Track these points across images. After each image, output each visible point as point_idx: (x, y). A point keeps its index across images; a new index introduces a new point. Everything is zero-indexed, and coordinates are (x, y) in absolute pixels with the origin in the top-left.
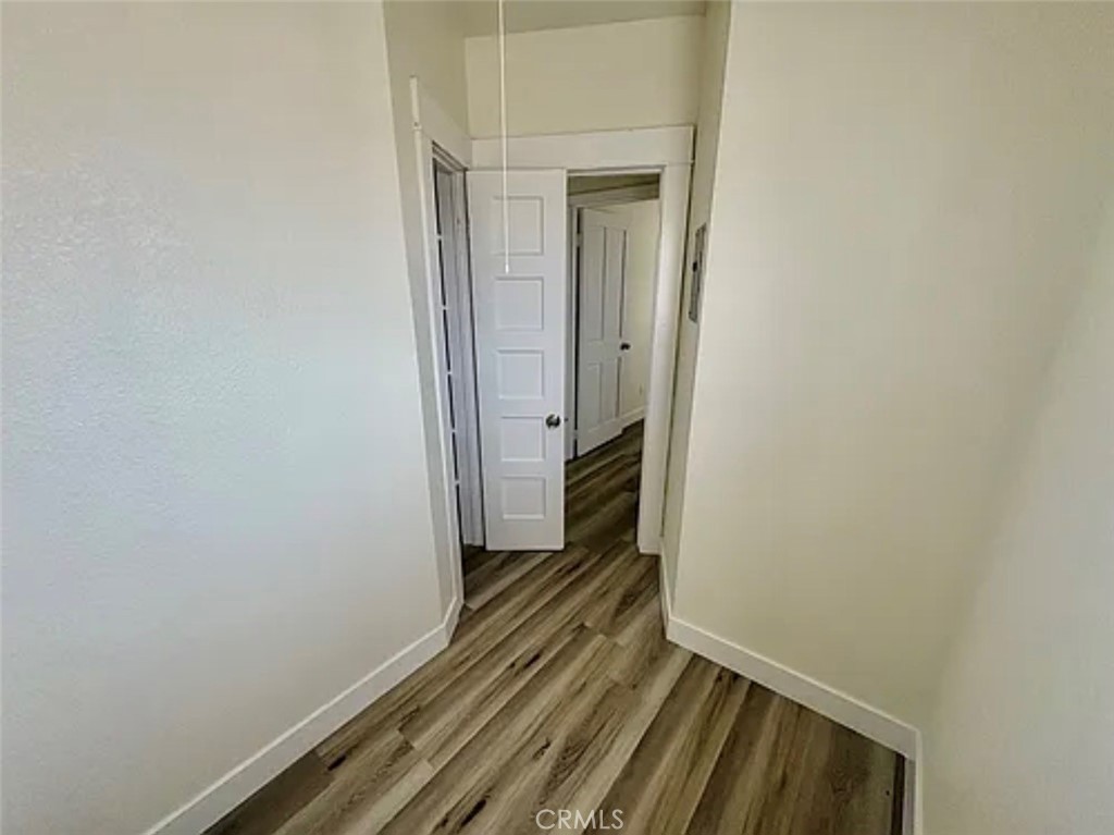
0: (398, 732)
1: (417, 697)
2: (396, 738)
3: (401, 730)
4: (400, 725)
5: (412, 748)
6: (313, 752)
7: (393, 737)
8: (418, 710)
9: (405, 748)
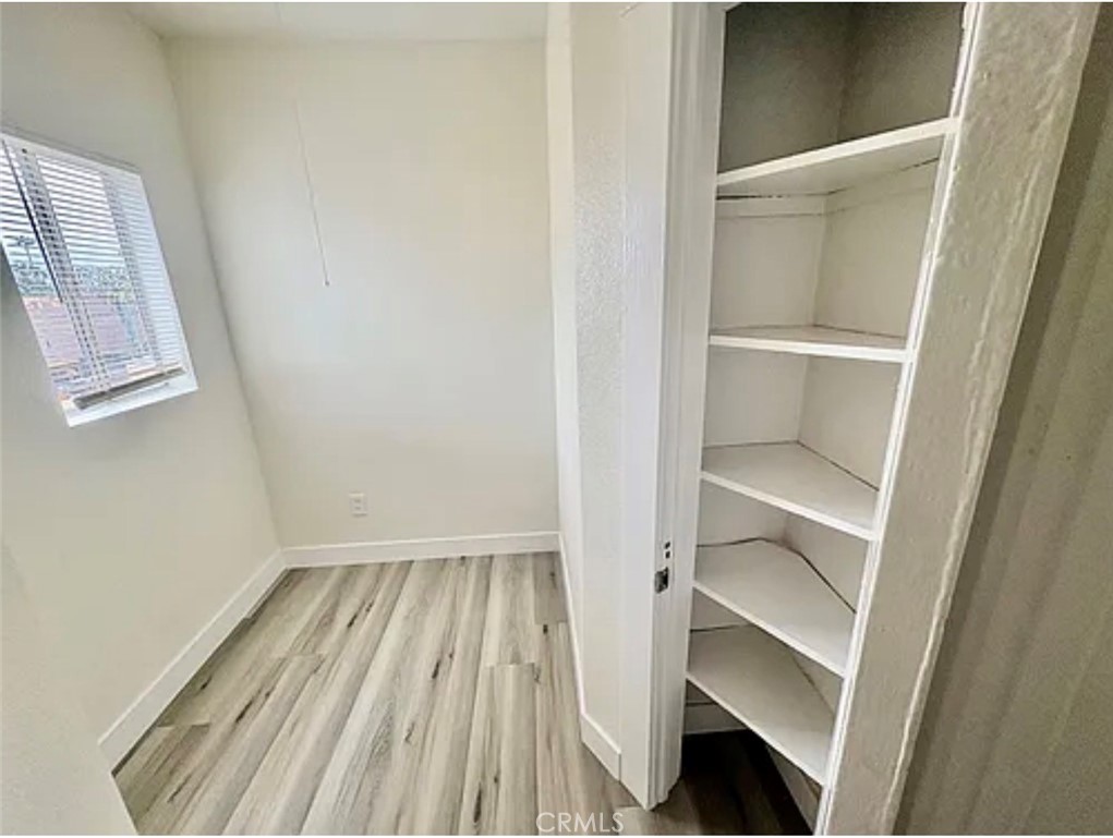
0: (532, 661)
1: (549, 687)
2: (529, 658)
3: (533, 665)
4: (536, 666)
5: (512, 662)
6: (566, 620)
7: (532, 656)
8: (537, 680)
9: (516, 659)
